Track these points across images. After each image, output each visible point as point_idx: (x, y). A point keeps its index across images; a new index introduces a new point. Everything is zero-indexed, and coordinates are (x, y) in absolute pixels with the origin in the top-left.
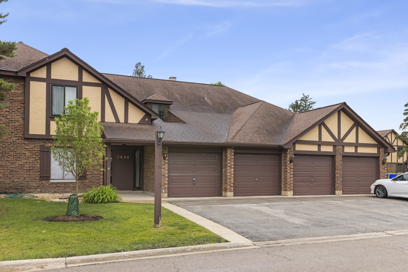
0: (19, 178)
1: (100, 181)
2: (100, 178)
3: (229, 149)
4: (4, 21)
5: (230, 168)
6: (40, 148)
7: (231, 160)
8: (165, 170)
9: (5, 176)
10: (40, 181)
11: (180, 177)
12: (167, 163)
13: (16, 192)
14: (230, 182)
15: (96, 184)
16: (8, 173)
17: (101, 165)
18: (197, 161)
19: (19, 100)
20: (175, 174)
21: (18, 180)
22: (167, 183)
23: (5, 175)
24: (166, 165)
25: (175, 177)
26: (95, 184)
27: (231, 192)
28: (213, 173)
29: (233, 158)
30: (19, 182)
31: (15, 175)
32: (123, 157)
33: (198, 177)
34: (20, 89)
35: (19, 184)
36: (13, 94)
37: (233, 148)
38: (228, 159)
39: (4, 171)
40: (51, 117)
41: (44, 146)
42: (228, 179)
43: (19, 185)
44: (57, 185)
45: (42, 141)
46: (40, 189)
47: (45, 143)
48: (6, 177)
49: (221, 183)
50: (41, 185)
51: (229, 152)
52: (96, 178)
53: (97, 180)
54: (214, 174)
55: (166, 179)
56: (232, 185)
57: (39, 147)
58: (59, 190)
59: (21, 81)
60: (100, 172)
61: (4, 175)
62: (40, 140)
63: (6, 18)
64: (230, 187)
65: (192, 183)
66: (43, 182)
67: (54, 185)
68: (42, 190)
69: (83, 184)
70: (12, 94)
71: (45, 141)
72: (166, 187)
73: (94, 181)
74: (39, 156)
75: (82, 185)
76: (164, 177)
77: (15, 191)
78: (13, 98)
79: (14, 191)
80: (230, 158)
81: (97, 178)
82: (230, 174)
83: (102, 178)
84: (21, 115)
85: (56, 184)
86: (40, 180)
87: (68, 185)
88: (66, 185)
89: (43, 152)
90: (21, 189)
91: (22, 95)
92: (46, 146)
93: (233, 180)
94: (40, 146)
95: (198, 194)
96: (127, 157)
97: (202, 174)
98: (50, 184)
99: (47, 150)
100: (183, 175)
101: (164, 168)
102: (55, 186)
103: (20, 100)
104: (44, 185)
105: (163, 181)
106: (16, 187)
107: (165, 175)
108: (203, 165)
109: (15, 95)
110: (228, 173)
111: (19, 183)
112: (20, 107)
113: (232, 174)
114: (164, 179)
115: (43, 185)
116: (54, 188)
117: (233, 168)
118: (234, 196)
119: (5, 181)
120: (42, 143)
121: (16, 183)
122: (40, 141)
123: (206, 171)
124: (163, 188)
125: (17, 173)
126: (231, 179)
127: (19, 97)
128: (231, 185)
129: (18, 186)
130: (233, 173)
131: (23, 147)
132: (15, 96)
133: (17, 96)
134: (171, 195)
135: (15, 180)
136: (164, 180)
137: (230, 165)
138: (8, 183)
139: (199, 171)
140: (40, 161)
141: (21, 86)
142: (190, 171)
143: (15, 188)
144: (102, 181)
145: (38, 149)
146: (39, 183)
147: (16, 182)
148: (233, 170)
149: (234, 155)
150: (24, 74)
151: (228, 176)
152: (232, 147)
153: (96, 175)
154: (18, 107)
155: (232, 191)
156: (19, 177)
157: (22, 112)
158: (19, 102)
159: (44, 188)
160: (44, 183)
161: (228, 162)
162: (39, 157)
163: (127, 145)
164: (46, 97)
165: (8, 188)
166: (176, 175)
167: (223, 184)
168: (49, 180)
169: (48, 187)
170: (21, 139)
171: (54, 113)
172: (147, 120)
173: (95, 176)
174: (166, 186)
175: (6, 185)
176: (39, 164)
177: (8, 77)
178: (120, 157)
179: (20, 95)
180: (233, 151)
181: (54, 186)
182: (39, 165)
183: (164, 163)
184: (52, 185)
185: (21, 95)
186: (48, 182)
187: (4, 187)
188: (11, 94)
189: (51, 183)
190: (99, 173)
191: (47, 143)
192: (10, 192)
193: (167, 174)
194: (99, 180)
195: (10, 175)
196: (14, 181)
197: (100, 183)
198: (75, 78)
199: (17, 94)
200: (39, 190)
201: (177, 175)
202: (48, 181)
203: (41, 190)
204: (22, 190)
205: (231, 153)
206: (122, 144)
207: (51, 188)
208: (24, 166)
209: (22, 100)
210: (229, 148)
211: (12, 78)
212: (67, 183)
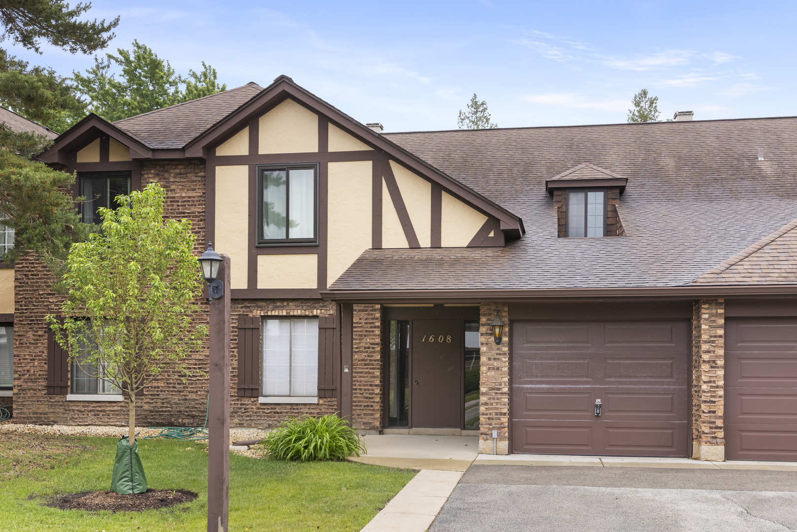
0: (197, 392)
1: (374, 402)
2: (373, 394)
3: (707, 306)
4: (110, 38)
5: (712, 367)
6: (238, 322)
7: (713, 342)
8: (501, 374)
9: (170, 387)
10: (238, 400)
11: (553, 393)
12: (505, 354)
13: (191, 423)
14: (709, 412)
15: (363, 410)
16: (175, 380)
17: (375, 360)
18: (606, 345)
19: (197, 214)
20: (537, 386)
21: (194, 396)
22: (505, 410)
23: (171, 383)
24: (503, 359)
25: (536, 393)
26: (360, 410)
27: (717, 444)
28: (662, 383)
29: (720, 336)
30: (196, 402)
31: (189, 384)
32: (436, 338)
33: (613, 393)
34: (198, 187)
35: (197, 406)
36: (185, 201)
37: (721, 304)
38: (705, 337)
39: (169, 376)
40: (257, 247)
41: (247, 315)
42: (705, 402)
43: (196, 408)
44: (275, 408)
45: (242, 304)
46: (239, 418)
47: (249, 309)
48: (172, 390)
49: (689, 415)
50: (241, 408)
51: (707, 316)
52: (362, 394)
53: (366, 398)
54: (667, 385)
55: (503, 399)
56: (720, 423)
57: (236, 319)
58: (279, 422)
59: (199, 170)
60: (373, 379)
61: (167, 383)
62: (237, 302)
63: (113, 30)
64: (711, 428)
65: (590, 414)
66: (245, 401)
67: (268, 409)
68: (243, 420)
69: (332, 409)
70: (182, 202)
71: (248, 305)
72: (502, 423)
73: (359, 402)
74: (236, 340)
75: (330, 410)
76: (497, 393)
77: (189, 420)
78: (184, 209)
79: (186, 421)
80: (711, 337)
81: (365, 395)
82: (712, 387)
83: (377, 394)
84: (201, 247)
85: (273, 407)
86: (238, 396)
87: (297, 409)
88: (294, 409)
89: (243, 331)
90: (201, 416)
91: (202, 200)
92: (251, 315)
93: (722, 408)
94: (237, 317)
95: (610, 446)
96: (445, 338)
97: (624, 386)
98: (258, 406)
99: (252, 327)
100: (561, 389)
101: (498, 369)
102: (270, 412)
103: (199, 212)
104: (248, 409)
105: (494, 404)
106: (191, 411)
107: (499, 389)
108: (627, 359)
109: (189, 201)
110: (705, 382)
111: (197, 404)
112: (199, 228)
113: (717, 387)
114: (498, 399)
115: (245, 409)
116: (268, 417)
117: (721, 367)
118: (728, 456)
119: (170, 399)
120: (242, 310)
121: (191, 402)
122: (238, 304)
123: (636, 377)
124: (496, 424)
125: (192, 380)
126: (714, 402)
127: (195, 205)
128: (714, 423)
129: (194, 411)
130: (721, 383)
131: (204, 319)
132: (189, 205)
133: (192, 205)
134: (525, 447)
135: (190, 396)
136: (497, 403)
137: (710, 357)
138: (176, 404)
139: (615, 377)
140: (238, 352)
141: (199, 181)
142: (582, 377)
143: (188, 415)
144: (378, 402)
145: (235, 323)
146: (238, 404)
147: (190, 399)
148: (721, 373)
149: (725, 327)
150: (197, 152)
151: (704, 392)
152: (717, 300)
153: (364, 386)
154: (195, 229)
155: (718, 440)
156: (197, 389)
157: (202, 240)
158: (196, 217)
159: (248, 416)
160: (248, 405)
161: (705, 347)
162: (237, 344)
163: (445, 305)
164: (248, 201)
165: (175, 415)
166: (539, 389)
167: (694, 418)
168: (258, 397)
169: (256, 413)
170: (199, 303)
171: (267, 235)
172: (492, 234)
173: (360, 389)
174: (505, 420)
175: (171, 408)
176: (237, 358)
177: (175, 163)
178: (427, 339)
179: (197, 201)
180: (721, 311)
181: (268, 411)
182: (236, 362)
183: (497, 354)
184: (264, 409)
185: (200, 201)
186: (255, 401)
187: (167, 411)
188: (180, 200)
189: (261, 404)
190: (370, 380)
191: (252, 309)
192: (179, 423)
193: (505, 385)
194: (370, 398)
195: (178, 384)
196: (187, 398)
197: (372, 406)
198: (311, 146)
199: (192, 199)
200: (236, 421)
201: (543, 389)
202: (255, 399)
203: (241, 421)
204: (202, 419)
205: (713, 318)
206: (432, 305)
207: (262, 416)
208: (206, 364)
209: (202, 212)
210: (705, 303)
211: (182, 165)
212: (297, 404)
